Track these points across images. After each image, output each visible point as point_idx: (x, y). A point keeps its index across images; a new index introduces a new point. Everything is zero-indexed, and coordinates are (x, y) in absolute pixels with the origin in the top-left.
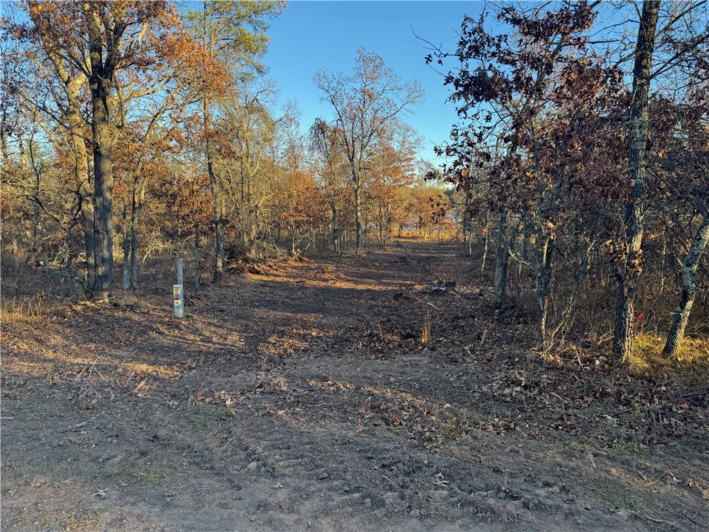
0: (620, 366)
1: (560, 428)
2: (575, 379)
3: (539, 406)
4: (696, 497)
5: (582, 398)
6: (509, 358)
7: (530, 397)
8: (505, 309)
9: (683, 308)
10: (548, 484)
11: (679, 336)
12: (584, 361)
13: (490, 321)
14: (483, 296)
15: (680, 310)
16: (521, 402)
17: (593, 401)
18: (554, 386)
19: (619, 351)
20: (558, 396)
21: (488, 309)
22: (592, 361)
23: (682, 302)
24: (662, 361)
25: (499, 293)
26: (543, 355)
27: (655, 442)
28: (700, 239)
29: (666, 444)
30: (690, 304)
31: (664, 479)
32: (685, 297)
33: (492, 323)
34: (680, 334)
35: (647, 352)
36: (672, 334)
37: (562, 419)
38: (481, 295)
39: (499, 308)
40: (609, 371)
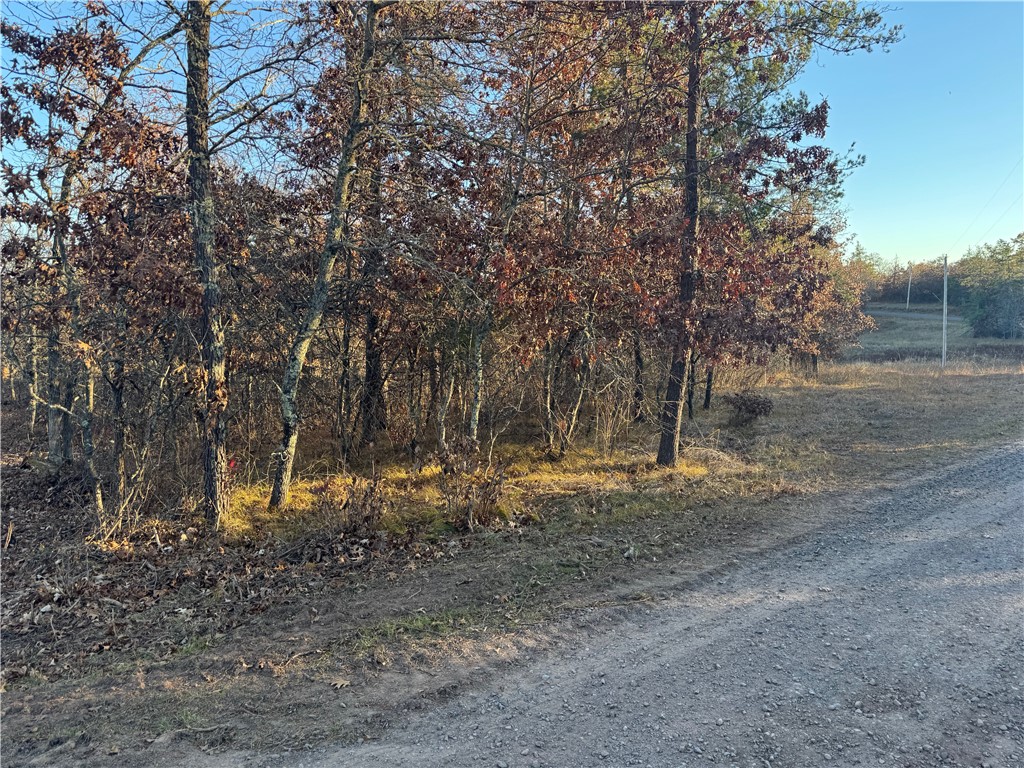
0: (214, 536)
1: (107, 647)
2: (148, 569)
3: (80, 625)
4: (266, 679)
5: (150, 594)
6: (46, 561)
7: (66, 615)
8: (65, 483)
9: (286, 445)
10: (58, 742)
11: (285, 481)
12: (165, 540)
13: (39, 507)
14: (29, 467)
15: (283, 448)
16: (47, 628)
17: (167, 594)
18: (109, 588)
19: (211, 514)
20: (113, 601)
21: (35, 488)
22: (176, 537)
23: (285, 438)
24: (266, 516)
25: (59, 458)
26: (102, 545)
27: (234, 625)
28: (295, 359)
29: (247, 624)
30: (294, 439)
31: (232, 672)
32: (288, 432)
33: (42, 509)
34: (287, 477)
35: (251, 509)
36: (278, 480)
37: (111, 633)
38: (25, 466)
39: (53, 484)
40: (198, 545)
